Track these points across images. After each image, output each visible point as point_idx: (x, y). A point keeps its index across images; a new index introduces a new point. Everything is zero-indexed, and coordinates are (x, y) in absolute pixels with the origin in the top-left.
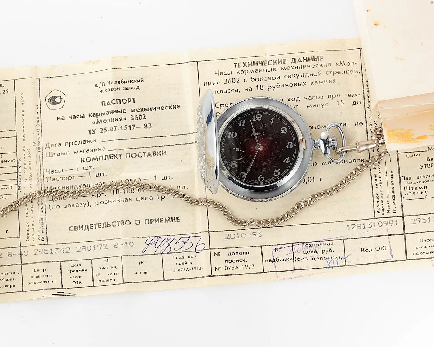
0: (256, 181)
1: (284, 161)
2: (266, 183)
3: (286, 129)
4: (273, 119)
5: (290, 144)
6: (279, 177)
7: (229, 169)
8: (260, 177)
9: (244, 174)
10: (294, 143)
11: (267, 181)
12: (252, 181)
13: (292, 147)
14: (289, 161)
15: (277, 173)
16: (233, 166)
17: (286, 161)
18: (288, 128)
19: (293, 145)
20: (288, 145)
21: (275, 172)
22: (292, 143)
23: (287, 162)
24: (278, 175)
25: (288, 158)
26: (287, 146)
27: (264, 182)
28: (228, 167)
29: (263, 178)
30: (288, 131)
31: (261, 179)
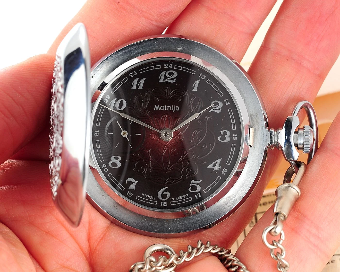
0: (154, 198)
1: (210, 166)
2: (172, 203)
3: (221, 105)
4: (197, 82)
5: (225, 133)
6: (198, 196)
7: (106, 170)
8: (162, 193)
9: (133, 183)
10: (232, 133)
11: (175, 200)
12: (147, 198)
13: (228, 139)
14: (220, 167)
15: (194, 188)
16: (114, 164)
17: (214, 165)
18: (224, 103)
19: (231, 136)
20: (220, 135)
21: (191, 185)
22: (228, 133)
23: (216, 168)
24: (196, 191)
25: (218, 161)
26: (219, 138)
27: (168, 201)
28: (104, 166)
29: (168, 194)
30: (224, 108)
31: (164, 196)
